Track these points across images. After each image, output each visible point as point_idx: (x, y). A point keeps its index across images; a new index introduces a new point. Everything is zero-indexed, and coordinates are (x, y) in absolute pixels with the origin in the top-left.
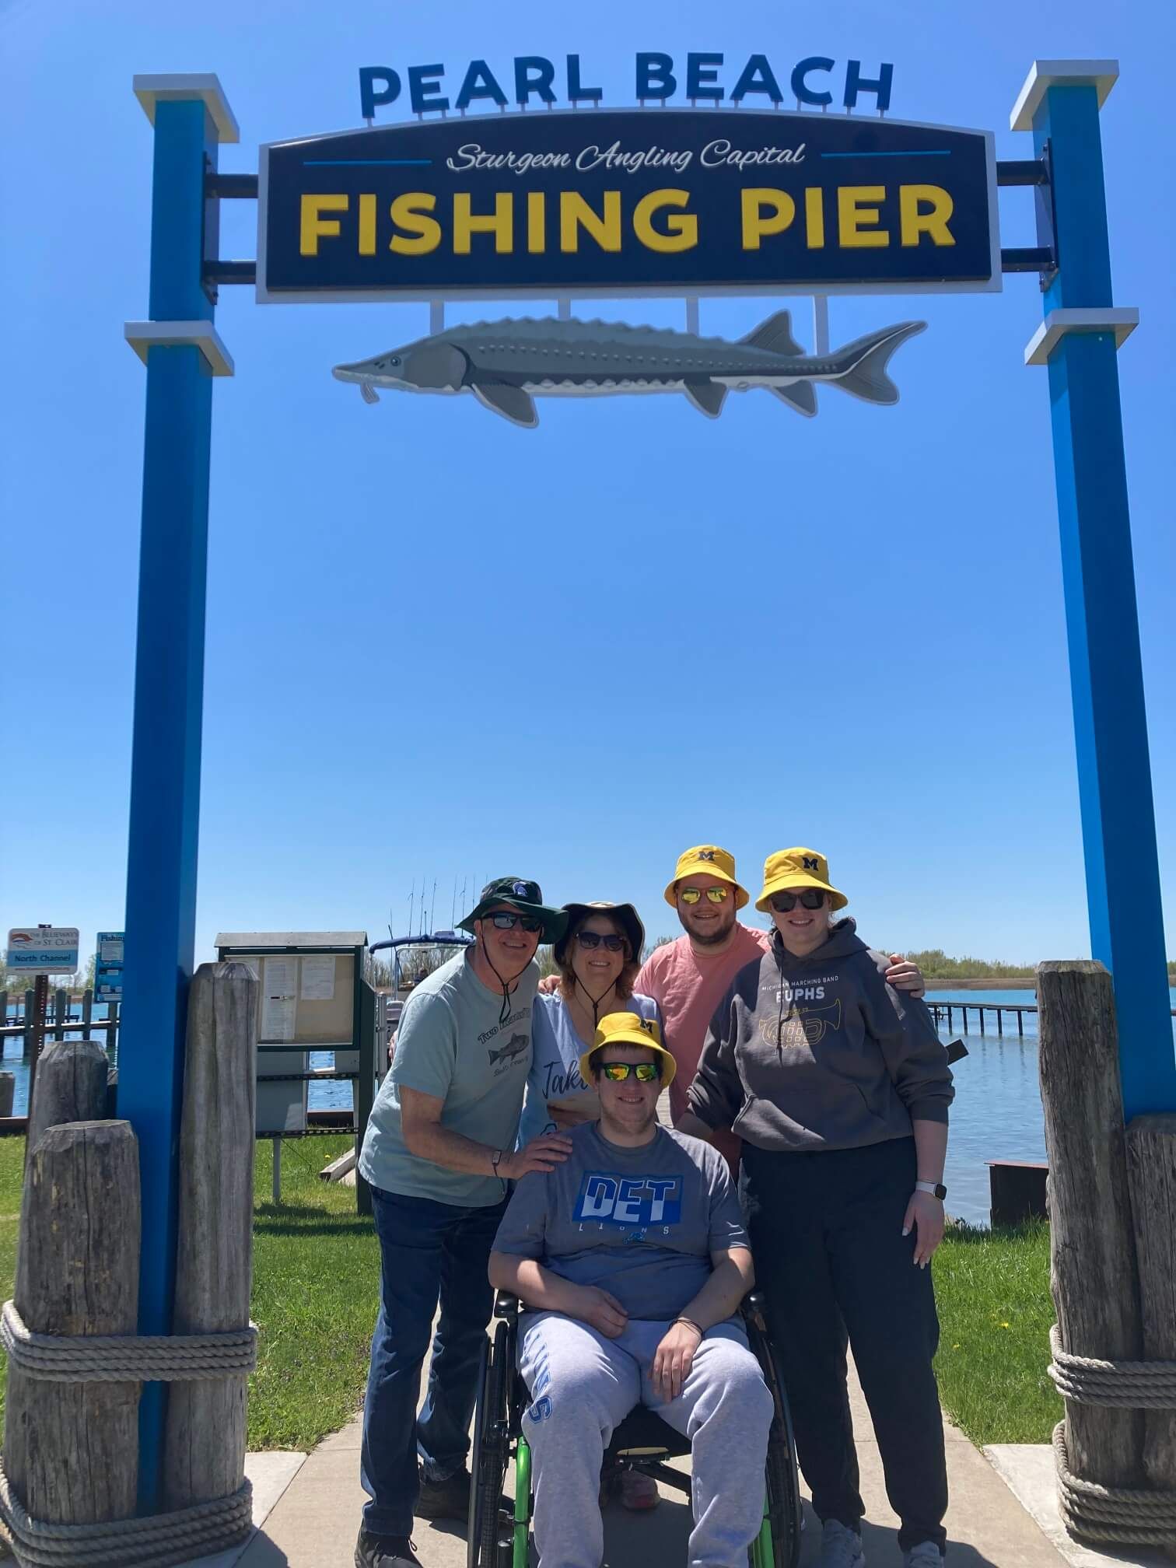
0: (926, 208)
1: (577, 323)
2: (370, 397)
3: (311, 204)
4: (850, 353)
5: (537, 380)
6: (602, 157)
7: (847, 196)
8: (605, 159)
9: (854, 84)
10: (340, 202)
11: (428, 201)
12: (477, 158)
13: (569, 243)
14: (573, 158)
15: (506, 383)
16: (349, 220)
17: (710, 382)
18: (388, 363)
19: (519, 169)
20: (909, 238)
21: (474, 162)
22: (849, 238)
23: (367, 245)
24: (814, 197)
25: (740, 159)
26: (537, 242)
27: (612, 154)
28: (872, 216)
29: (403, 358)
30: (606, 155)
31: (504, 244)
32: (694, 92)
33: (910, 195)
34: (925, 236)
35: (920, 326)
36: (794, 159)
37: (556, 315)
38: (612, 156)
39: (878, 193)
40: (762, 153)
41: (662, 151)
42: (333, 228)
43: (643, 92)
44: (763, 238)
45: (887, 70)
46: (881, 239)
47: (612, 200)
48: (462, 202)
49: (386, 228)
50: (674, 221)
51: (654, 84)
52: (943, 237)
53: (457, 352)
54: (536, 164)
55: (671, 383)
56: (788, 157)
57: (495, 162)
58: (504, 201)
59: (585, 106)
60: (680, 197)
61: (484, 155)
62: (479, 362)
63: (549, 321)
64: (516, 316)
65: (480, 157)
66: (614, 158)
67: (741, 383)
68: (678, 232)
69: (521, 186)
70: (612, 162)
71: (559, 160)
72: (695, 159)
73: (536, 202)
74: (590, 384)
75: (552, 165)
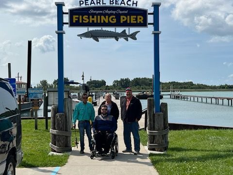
0: (140, 18)
1: (103, 30)
2: (81, 38)
3: (74, 17)
4: (132, 34)
5: (99, 37)
7: (132, 17)
9: (133, 3)
10: (77, 16)
11: (87, 17)
13: (102, 22)
14: (103, 12)
15: (96, 37)
16: (79, 18)
17: (117, 37)
18: (83, 35)
19: (97, 13)
20: (138, 22)
21: (92, 12)
22: (132, 22)
23: (81, 21)
24: (128, 17)
25: (121, 12)
26: (99, 22)
28: (135, 19)
31: (95, 22)
32: (116, 4)
34: (140, 22)
38: (107, 11)
39: (135, 17)
40: (123, 11)
41: (112, 11)
42: (77, 19)
43: (110, 4)
44: (123, 22)
45: (137, 2)
46: (135, 22)
47: (107, 17)
48: (91, 17)
49: (83, 20)
50: (113, 19)
51: (112, 3)
52: (142, 22)
53: (90, 33)
54: (99, 12)
55: (113, 37)
56: (126, 12)
57: (94, 12)
58: (95, 17)
59: (104, 5)
60: (114, 17)
63: (100, 30)
68: (114, 21)
69: (97, 15)
72: (116, 12)
74: (104, 37)
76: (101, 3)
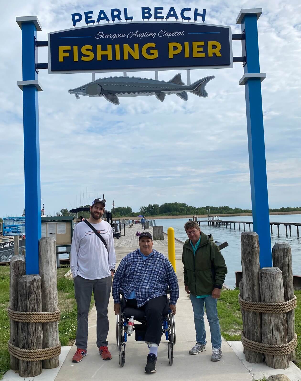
0: (214, 47)
1: (128, 78)
2: (78, 98)
3: (61, 49)
4: (196, 84)
5: (119, 92)
6: (134, 35)
7: (195, 44)
8: (135, 35)
9: (196, 15)
10: (69, 48)
11: (90, 47)
12: (102, 36)
13: (126, 57)
14: (126, 35)
15: (111, 94)
16: (71, 52)
17: (161, 92)
18: (82, 89)
19: (113, 38)
20: (210, 55)
21: (102, 37)
22: (195, 55)
23: (76, 59)
24: (187, 44)
25: (168, 35)
26: (118, 57)
27: (136, 34)
28: (201, 49)
29: (86, 87)
30: (134, 34)
31: (110, 58)
32: (156, 17)
33: (210, 44)
34: (214, 54)
35: (213, 77)
36: (182, 34)
37: (123, 76)
39: (202, 43)
40: (174, 33)
41: (149, 33)
42: (67, 55)
43: (144, 18)
44: (174, 55)
45: (204, 11)
46: (203, 55)
47: (136, 46)
48: (99, 47)
49: (80, 54)
50: (152, 51)
52: (219, 54)
53: (99, 85)
54: (117, 37)
55: (152, 93)
56: (180, 34)
57: (107, 36)
58: (109, 47)
59: (129, 21)
60: (153, 45)
61: (104, 35)
62: (104, 88)
63: (121, 77)
64: (113, 76)
65: (103, 35)
66: (136, 35)
67: (169, 92)
68: (153, 54)
69: (114, 43)
70: (136, 36)
71: (123, 36)
72: (157, 35)
73: (117, 47)
74: (132, 93)
75: (121, 37)
76: (122, 16)
